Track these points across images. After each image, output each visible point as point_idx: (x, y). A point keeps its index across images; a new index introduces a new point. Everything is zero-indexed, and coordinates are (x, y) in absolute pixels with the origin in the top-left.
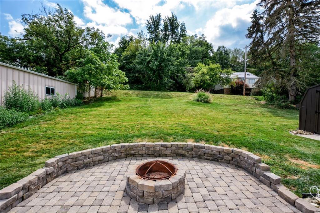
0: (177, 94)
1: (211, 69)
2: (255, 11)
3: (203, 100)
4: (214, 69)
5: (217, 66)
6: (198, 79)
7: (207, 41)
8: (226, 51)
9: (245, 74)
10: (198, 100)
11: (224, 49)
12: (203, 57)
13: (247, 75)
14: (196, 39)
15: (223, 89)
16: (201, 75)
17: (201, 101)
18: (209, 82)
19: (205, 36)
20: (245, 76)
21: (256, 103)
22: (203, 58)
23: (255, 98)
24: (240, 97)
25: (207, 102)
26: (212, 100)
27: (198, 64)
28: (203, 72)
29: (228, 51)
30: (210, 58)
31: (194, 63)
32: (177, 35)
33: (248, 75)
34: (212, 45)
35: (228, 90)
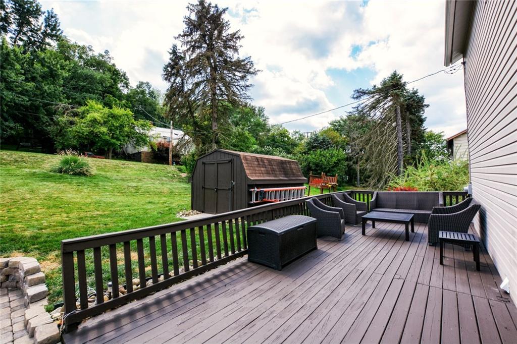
0: (14, 156)
1: (114, 116)
2: (175, 47)
3: (73, 170)
4: (120, 117)
5: (126, 112)
6: (82, 129)
7: (116, 64)
8: (153, 92)
9: (172, 133)
10: (60, 171)
11: (150, 88)
12: (104, 92)
13: (173, 134)
14: (90, 53)
15: (141, 152)
16: (90, 123)
17: (66, 172)
18: (107, 137)
19: (110, 56)
20: (172, 136)
21: (174, 176)
22: (104, 94)
23: (178, 168)
24: (157, 167)
25: (82, 174)
26: (94, 171)
27: (88, 102)
28: (96, 119)
29: (155, 92)
30: (120, 97)
31: (83, 99)
32: (37, 30)
33: (175, 134)
34: (127, 75)
35: (149, 155)
